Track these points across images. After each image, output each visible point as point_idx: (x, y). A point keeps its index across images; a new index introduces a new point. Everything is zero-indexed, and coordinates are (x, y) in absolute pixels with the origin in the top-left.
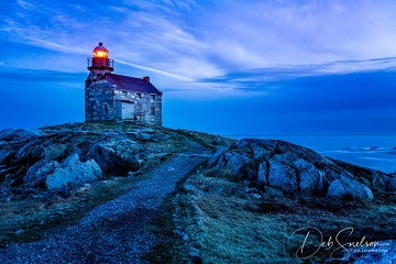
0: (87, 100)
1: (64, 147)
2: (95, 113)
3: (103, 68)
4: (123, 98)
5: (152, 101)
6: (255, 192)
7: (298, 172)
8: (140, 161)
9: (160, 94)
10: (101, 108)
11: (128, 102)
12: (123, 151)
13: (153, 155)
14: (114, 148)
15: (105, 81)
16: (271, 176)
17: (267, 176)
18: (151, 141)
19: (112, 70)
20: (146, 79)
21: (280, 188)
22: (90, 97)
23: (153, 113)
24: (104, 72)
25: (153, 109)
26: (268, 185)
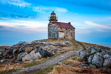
0: (48, 31)
1: (32, 48)
2: (51, 36)
3: (54, 20)
4: (61, 30)
5: (71, 31)
6: (85, 66)
7: (104, 59)
8: (54, 53)
9: (74, 28)
10: (53, 34)
11: (62, 32)
12: (49, 50)
13: (59, 52)
14: (47, 49)
15: (54, 25)
16: (93, 60)
17: (91, 60)
18: (66, 46)
19: (57, 20)
20: (69, 23)
21: (95, 65)
22: (49, 30)
23: (72, 36)
24: (54, 21)
25: (72, 34)
26: (91, 64)
